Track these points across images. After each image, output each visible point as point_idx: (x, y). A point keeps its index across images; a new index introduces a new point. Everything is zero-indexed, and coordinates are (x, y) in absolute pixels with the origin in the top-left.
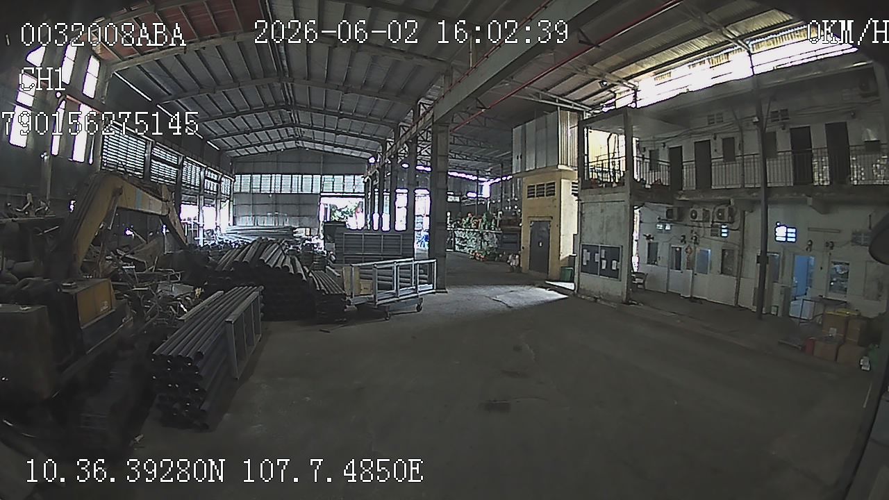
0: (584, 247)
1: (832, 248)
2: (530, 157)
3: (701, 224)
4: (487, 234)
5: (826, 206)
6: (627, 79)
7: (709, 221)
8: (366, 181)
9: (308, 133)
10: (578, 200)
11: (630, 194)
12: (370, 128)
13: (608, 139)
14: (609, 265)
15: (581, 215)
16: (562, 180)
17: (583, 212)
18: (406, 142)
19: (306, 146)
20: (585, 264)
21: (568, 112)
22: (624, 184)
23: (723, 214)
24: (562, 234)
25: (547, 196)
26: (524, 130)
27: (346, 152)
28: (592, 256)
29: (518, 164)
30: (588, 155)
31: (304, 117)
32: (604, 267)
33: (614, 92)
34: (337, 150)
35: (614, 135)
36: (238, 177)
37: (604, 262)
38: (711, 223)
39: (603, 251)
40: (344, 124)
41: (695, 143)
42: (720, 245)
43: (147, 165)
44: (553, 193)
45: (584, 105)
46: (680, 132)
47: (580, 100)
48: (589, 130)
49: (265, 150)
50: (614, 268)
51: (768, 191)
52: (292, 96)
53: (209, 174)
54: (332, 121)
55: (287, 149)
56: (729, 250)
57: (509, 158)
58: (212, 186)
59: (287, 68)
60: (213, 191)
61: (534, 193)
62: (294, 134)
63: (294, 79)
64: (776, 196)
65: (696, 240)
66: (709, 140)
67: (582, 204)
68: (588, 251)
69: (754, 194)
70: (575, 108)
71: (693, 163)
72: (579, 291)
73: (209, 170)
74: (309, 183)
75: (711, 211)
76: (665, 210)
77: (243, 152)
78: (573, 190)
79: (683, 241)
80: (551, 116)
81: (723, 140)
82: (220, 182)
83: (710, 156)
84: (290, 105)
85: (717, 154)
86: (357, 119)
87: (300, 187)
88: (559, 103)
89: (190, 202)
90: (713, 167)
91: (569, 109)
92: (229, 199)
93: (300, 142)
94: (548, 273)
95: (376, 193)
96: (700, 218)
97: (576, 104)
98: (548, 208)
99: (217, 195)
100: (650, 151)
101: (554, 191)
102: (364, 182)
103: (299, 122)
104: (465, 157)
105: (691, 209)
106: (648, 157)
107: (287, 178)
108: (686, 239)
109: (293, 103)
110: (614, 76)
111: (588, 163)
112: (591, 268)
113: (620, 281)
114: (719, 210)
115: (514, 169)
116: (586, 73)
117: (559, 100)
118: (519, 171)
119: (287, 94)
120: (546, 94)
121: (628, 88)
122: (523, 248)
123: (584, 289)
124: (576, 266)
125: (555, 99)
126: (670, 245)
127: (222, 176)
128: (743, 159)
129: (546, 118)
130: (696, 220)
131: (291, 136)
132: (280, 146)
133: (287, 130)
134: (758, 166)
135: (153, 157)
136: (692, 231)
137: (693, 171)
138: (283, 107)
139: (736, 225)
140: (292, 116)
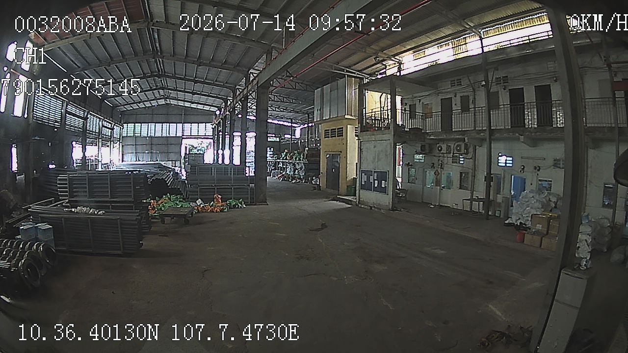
0: (363, 172)
1: (539, 170)
2: (326, 109)
3: (445, 155)
4: (298, 163)
5: (534, 142)
6: (394, 56)
7: (450, 153)
8: (213, 127)
9: (173, 94)
10: (358, 140)
11: (394, 135)
12: (216, 90)
13: (380, 97)
14: (380, 184)
15: (360, 150)
16: (348, 126)
17: (362, 148)
18: (240, 100)
19: (172, 103)
20: (363, 183)
21: (353, 79)
22: (389, 128)
23: (460, 148)
24: (348, 162)
25: (338, 136)
26: (322, 90)
27: (200, 107)
28: (368, 178)
29: (318, 114)
30: (365, 108)
31: (171, 83)
32: (376, 186)
33: (385, 65)
34: (193, 106)
35: (384, 94)
36: (125, 125)
37: (376, 182)
38: (452, 154)
39: (376, 174)
40: (198, 87)
41: (442, 99)
42: (459, 169)
43: (63, 118)
44: (341, 134)
45: (365, 74)
46: (430, 92)
47: (361, 70)
48: (366, 91)
49: (144, 106)
50: (383, 186)
51: (492, 132)
52: (162, 68)
53: (105, 124)
54: (190, 86)
55: (159, 105)
56: (464, 173)
57: (312, 111)
58: (107, 132)
59: (159, 48)
60: (108, 136)
61: (329, 135)
62: (163, 94)
63: (164, 56)
64: (497, 135)
65: (441, 166)
66: (451, 98)
67: (361, 142)
68: (365, 175)
69: (482, 134)
70: (358, 76)
71: (440, 113)
72: (360, 201)
73: (105, 121)
74: (174, 130)
75: (452, 146)
76: (420, 145)
77: (129, 107)
78: (356, 133)
79: (433, 166)
80: (341, 81)
81: (461, 97)
82: (113, 129)
83: (452, 108)
84: (162, 75)
85: (456, 107)
86: (207, 83)
87: (168, 132)
88: (346, 72)
89: (92, 144)
90: (453, 116)
91: (354, 77)
92: (119, 141)
93: (168, 100)
94: (339, 191)
95: (221, 136)
96: (443, 151)
97: (359, 73)
98: (339, 145)
99: (111, 138)
100: (410, 105)
101: (342, 133)
102: (212, 128)
103: (167, 86)
104: (282, 110)
105: (438, 145)
106: (409, 110)
107: (159, 126)
108: (435, 166)
109: (163, 73)
110: (385, 53)
111: (366, 114)
112: (367, 187)
113: (388, 195)
114: (457, 145)
115: (315, 118)
116: (365, 52)
117: (346, 70)
118: (319, 120)
119: (159, 67)
120: (337, 66)
121: (394, 62)
122: (322, 173)
123: (363, 201)
124: (358, 185)
125: (344, 69)
126: (424, 169)
127: (114, 125)
128: (475, 110)
129: (338, 83)
130: (442, 152)
131: (162, 96)
132: (154, 103)
133: (159, 91)
134: (485, 115)
135: (67, 112)
136: (439, 160)
137: (439, 119)
138: (156, 76)
139: (470, 156)
140: (163, 82)
